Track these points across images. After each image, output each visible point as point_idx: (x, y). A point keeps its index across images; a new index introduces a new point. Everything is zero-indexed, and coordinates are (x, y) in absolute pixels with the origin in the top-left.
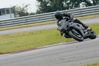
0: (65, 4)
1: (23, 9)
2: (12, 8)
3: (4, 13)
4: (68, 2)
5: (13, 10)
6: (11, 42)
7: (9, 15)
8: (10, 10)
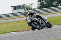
0: (54, 3)
1: (29, 6)
2: (22, 6)
3: (18, 8)
4: (56, 2)
5: (23, 7)
6: (22, 25)
7: (21, 9)
8: (21, 7)
